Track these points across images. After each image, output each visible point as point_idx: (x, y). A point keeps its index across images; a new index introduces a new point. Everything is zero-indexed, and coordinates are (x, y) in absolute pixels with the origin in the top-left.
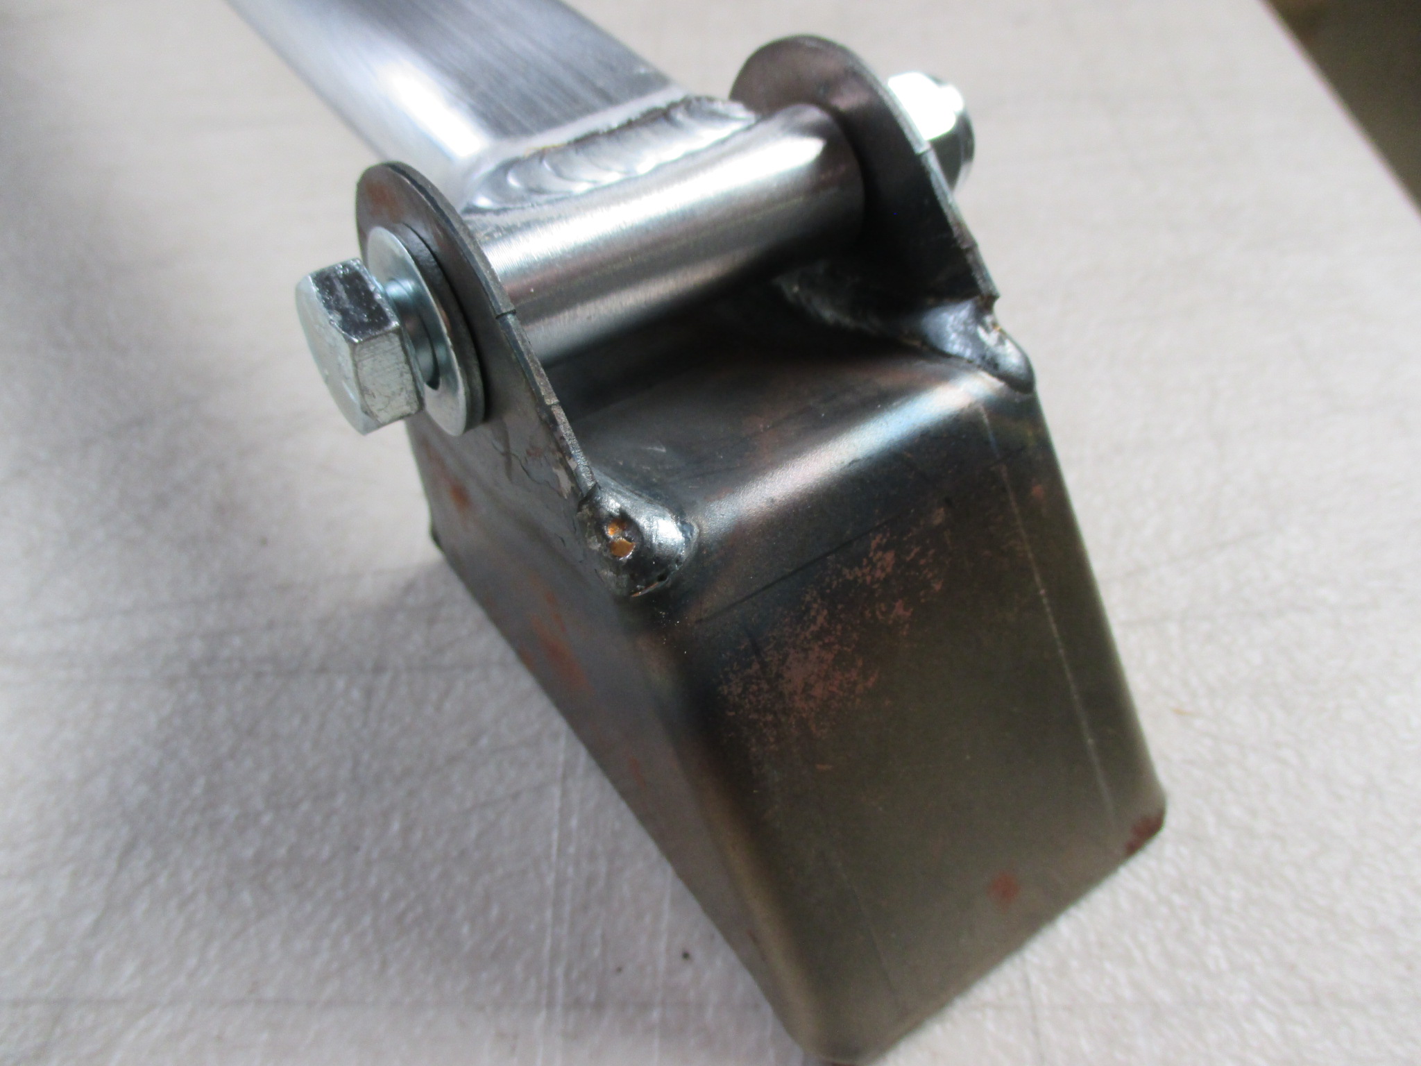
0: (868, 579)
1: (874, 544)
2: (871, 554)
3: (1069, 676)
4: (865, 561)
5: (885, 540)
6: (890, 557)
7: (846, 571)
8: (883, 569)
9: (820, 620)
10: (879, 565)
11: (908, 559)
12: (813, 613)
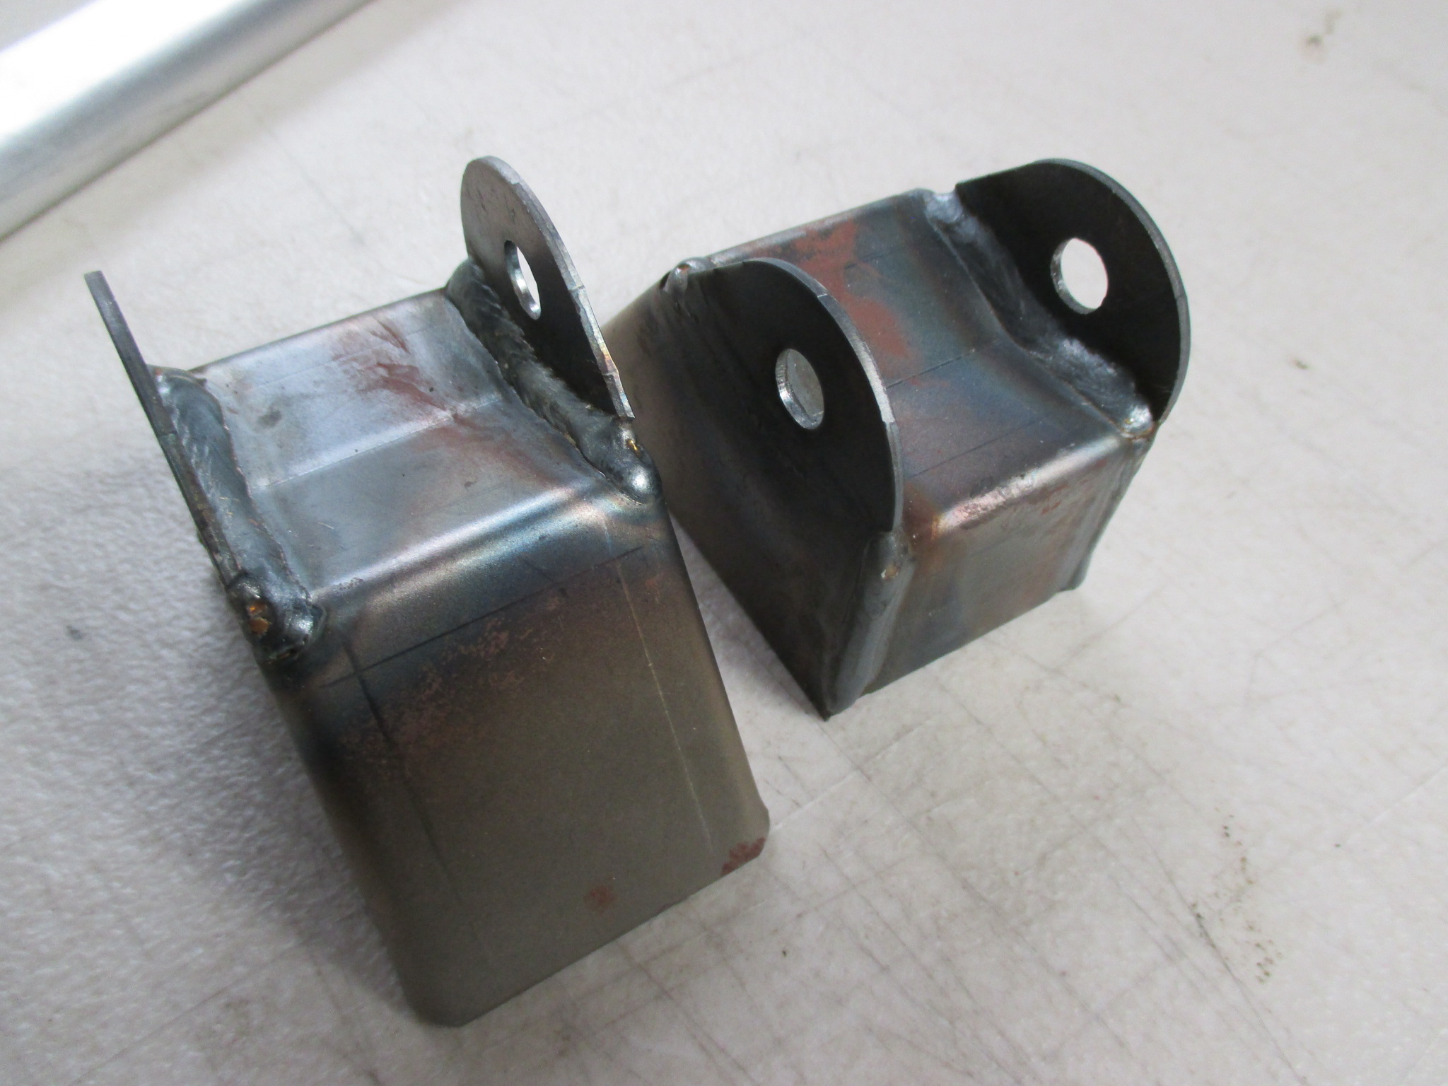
0: (482, 654)
1: (489, 626)
2: (486, 634)
3: (673, 731)
4: (480, 640)
5: (500, 623)
6: (504, 636)
7: (462, 648)
8: (497, 646)
9: (435, 686)
10: (493, 643)
11: (522, 638)
12: (428, 681)
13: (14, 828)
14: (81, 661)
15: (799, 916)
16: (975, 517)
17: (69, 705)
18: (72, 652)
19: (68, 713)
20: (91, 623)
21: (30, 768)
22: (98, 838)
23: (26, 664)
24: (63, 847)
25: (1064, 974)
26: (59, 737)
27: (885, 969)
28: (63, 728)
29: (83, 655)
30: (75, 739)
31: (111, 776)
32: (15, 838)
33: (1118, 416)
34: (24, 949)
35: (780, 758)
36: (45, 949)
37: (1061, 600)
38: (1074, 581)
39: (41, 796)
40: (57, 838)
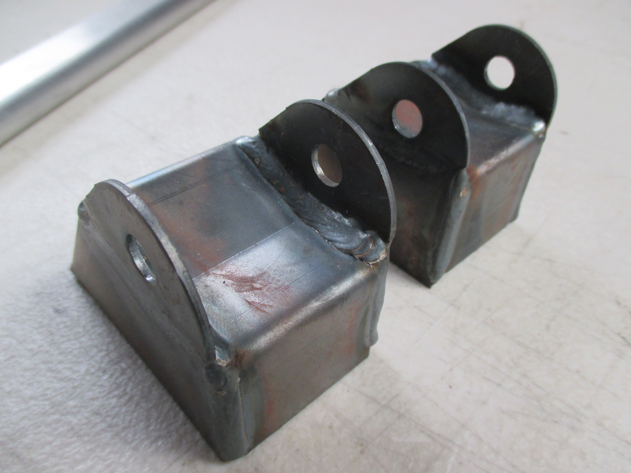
13: (47, 403)
14: (64, 323)
15: (451, 370)
16: (490, 168)
17: (63, 342)
18: (59, 320)
19: (63, 346)
20: (65, 305)
21: (49, 374)
22: (93, 399)
23: (36, 328)
24: (75, 407)
25: (578, 372)
26: (60, 358)
27: (499, 385)
28: (62, 353)
29: (65, 319)
30: (70, 357)
31: (93, 370)
32: (48, 408)
33: (530, 126)
34: (66, 458)
35: (416, 307)
36: (78, 457)
37: (510, 227)
38: (515, 216)
39: (57, 385)
40: (71, 403)
